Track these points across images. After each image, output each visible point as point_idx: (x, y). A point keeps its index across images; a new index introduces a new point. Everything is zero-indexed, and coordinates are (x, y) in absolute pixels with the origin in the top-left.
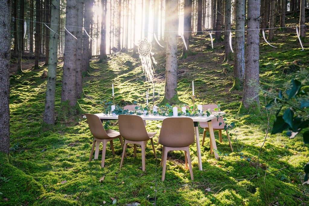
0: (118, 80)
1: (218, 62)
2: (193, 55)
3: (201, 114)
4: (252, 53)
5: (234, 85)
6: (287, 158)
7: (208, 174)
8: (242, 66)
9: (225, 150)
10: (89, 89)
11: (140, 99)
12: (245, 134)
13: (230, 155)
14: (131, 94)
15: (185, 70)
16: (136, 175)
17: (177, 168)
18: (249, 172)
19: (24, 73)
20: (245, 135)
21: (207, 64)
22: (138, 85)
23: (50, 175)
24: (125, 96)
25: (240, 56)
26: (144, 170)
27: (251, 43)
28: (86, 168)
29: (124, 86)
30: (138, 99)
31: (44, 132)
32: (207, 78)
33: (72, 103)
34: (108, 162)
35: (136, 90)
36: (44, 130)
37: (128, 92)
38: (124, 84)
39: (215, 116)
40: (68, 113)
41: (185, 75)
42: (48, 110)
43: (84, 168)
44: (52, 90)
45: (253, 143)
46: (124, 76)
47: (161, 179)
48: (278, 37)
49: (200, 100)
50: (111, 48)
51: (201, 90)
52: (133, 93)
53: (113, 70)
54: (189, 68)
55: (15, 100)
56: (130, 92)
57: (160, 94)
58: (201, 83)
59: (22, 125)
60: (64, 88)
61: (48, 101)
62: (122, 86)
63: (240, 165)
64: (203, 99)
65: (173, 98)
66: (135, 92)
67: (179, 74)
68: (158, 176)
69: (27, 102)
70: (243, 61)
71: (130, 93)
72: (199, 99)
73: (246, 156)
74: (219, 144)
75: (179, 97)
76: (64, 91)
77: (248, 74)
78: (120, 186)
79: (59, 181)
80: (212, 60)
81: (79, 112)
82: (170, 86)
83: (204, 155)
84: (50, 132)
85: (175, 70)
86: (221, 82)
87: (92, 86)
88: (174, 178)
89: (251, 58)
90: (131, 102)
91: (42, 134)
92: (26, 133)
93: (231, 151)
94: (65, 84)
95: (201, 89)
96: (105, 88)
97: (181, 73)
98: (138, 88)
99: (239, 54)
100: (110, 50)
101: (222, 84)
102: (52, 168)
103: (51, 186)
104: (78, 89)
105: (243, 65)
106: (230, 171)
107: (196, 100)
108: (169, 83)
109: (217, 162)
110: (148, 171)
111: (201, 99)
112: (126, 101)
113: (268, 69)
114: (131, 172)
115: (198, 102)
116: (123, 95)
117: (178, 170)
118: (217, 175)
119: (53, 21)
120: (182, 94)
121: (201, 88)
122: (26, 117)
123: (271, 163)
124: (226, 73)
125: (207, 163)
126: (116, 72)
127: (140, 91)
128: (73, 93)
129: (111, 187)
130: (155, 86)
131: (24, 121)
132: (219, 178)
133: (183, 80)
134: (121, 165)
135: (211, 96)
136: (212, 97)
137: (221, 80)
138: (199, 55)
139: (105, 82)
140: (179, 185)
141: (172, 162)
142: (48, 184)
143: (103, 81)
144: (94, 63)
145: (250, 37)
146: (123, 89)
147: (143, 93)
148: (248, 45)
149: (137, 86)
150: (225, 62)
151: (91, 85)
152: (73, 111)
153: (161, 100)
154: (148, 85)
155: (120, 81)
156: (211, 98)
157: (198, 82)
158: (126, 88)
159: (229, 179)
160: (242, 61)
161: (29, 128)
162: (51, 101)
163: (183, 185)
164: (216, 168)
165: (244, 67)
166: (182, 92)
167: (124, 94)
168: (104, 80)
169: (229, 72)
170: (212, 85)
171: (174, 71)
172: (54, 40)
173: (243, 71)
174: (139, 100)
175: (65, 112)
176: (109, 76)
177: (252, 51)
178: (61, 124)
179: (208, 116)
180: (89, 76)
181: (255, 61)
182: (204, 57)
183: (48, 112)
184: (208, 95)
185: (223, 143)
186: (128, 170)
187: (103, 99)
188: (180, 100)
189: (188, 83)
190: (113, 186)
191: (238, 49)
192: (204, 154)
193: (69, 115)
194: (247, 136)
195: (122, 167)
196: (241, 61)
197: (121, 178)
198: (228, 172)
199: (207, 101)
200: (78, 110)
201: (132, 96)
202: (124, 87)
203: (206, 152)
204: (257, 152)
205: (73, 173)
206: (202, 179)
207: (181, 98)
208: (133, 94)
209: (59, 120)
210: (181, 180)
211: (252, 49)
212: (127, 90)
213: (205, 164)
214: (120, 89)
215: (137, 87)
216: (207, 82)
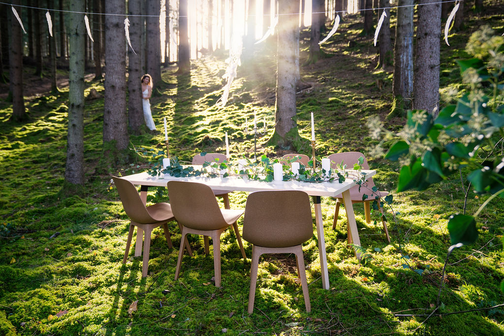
0: (204, 102)
1: (368, 69)
2: (326, 58)
3: (327, 177)
4: (427, 52)
5: (393, 108)
6: (495, 256)
7: (340, 300)
8: (408, 75)
9: (375, 238)
10: (157, 117)
11: (236, 134)
12: (414, 202)
13: (385, 251)
14: (223, 125)
15: (313, 84)
16: (202, 296)
17: (280, 282)
18: (422, 297)
19: (61, 93)
20: (412, 203)
21: (350, 72)
22: (235, 110)
23: (41, 297)
24: (212, 129)
25: (405, 58)
26: (218, 284)
27: (426, 34)
28: (112, 279)
29: (212, 111)
30: (233, 134)
31: (67, 197)
32: (348, 95)
33: (122, 144)
34: (157, 264)
35: (231, 118)
36: (67, 194)
37: (218, 122)
38: (213, 109)
39: (355, 181)
40: (114, 162)
41: (313, 91)
42: (72, 160)
43: (109, 280)
44: (78, 125)
45: (428, 222)
46: (214, 95)
47: (246, 308)
48: (471, 24)
49: (335, 135)
50: (199, 50)
51: (337, 118)
52: (225, 124)
53: (198, 86)
54: (319, 79)
55: (41, 137)
56: (221, 121)
57: (270, 125)
58: (338, 106)
59: (39, 182)
60: (107, 119)
61: (72, 146)
62: (210, 111)
63: (404, 280)
64: (340, 133)
65: (289, 132)
66: (229, 123)
67: (303, 89)
68: (242, 299)
69: (60, 140)
70: (411, 67)
71: (221, 124)
72: (333, 134)
73: (416, 255)
74: (364, 226)
75: (300, 131)
76: (106, 124)
77: (418, 90)
78: (165, 324)
79: (53, 311)
80: (358, 66)
81: (133, 159)
82: (283, 112)
83: (336, 251)
84: (77, 198)
85: (292, 85)
86: (372, 103)
87: (162, 113)
88: (272, 308)
89: (425, 62)
90: (221, 140)
91: (63, 201)
92: (39, 198)
93: (386, 242)
94: (109, 112)
95: (337, 116)
96: (182, 115)
97: (306, 88)
98: (235, 115)
99: (404, 55)
100: (197, 51)
101: (373, 106)
102: (52, 278)
103: (35, 324)
104: (136, 119)
105: (410, 74)
106: (383, 293)
107: (329, 135)
108: (283, 107)
109: (359, 269)
110: (225, 287)
111: (337, 134)
112: (213, 139)
113: (454, 80)
114: (192, 290)
115: (332, 140)
116: (209, 127)
117: (282, 286)
118: (357, 304)
119: (73, 5)
120: (306, 125)
121: (337, 114)
122: (49, 167)
123: (466, 271)
124: (382, 86)
125: (338, 273)
126: (203, 88)
127: (237, 120)
128: (122, 127)
129: (148, 326)
130: (263, 111)
131: (45, 174)
132: (361, 311)
133: (309, 100)
134: (177, 273)
135: (354, 128)
136: (357, 130)
137: (372, 99)
138: (336, 57)
139: (184, 105)
140: (280, 324)
141: (274, 265)
142: (29, 320)
143: (181, 104)
144: (170, 75)
145: (424, 24)
146: (211, 117)
147: (241, 123)
148: (419, 38)
149: (234, 112)
150: (379, 68)
151: (162, 110)
152: (122, 157)
153: (270, 136)
154: (251, 110)
155: (207, 103)
156: (354, 131)
157: (334, 104)
158: (216, 114)
159: (381, 314)
160: (409, 68)
161: (48, 188)
162: (76, 145)
163: (288, 325)
164: (356, 286)
165: (411, 78)
166: (305, 121)
167: (211, 126)
168: (183, 102)
169: (385, 86)
170: (356, 108)
171: (290, 86)
172: (76, 39)
173: (410, 85)
174: (233, 136)
175: (110, 159)
176: (191, 95)
177: (427, 49)
178: (101, 180)
179: (340, 182)
180: (159, 95)
181: (432, 67)
182: (345, 60)
183: (72, 164)
184: (349, 127)
185: (371, 225)
186: (189, 286)
187: (177, 134)
188: (300, 135)
189: (316, 105)
190: (152, 325)
191: (401, 46)
192: (336, 248)
193: (117, 165)
194: (416, 206)
195: (179, 277)
196: (407, 67)
197: (172, 304)
198: (379, 296)
199: (347, 136)
200: (131, 156)
201: (224, 128)
202: (213, 113)
203: (339, 243)
204: (436, 245)
205: (85, 291)
206: (327, 311)
207: (304, 132)
208: (225, 126)
209: (100, 172)
210: (286, 311)
211: (428, 45)
212: (216, 119)
213: (335, 274)
214: (205, 117)
215: (233, 114)
216: (348, 104)
